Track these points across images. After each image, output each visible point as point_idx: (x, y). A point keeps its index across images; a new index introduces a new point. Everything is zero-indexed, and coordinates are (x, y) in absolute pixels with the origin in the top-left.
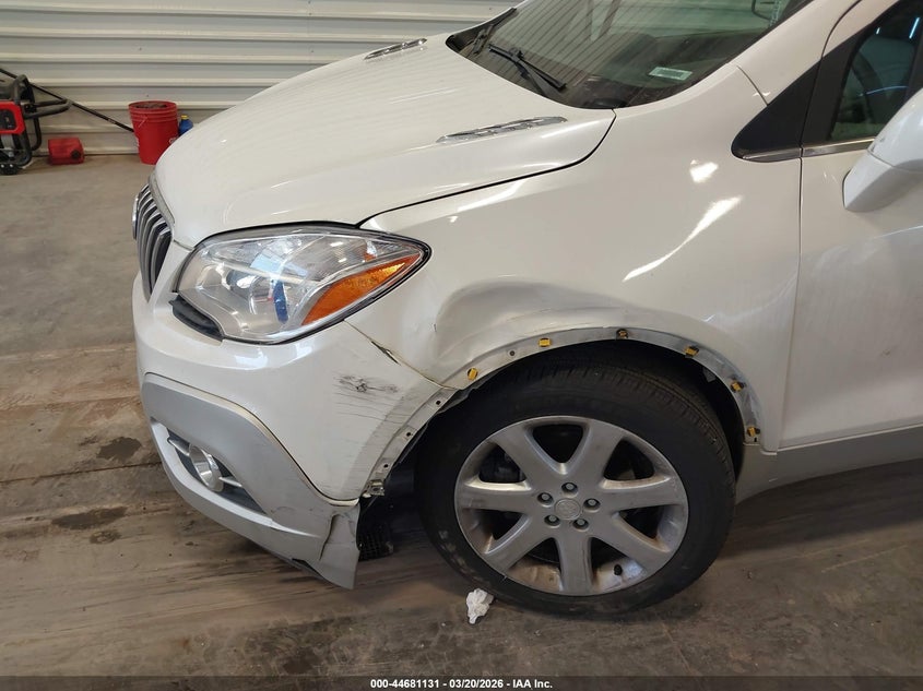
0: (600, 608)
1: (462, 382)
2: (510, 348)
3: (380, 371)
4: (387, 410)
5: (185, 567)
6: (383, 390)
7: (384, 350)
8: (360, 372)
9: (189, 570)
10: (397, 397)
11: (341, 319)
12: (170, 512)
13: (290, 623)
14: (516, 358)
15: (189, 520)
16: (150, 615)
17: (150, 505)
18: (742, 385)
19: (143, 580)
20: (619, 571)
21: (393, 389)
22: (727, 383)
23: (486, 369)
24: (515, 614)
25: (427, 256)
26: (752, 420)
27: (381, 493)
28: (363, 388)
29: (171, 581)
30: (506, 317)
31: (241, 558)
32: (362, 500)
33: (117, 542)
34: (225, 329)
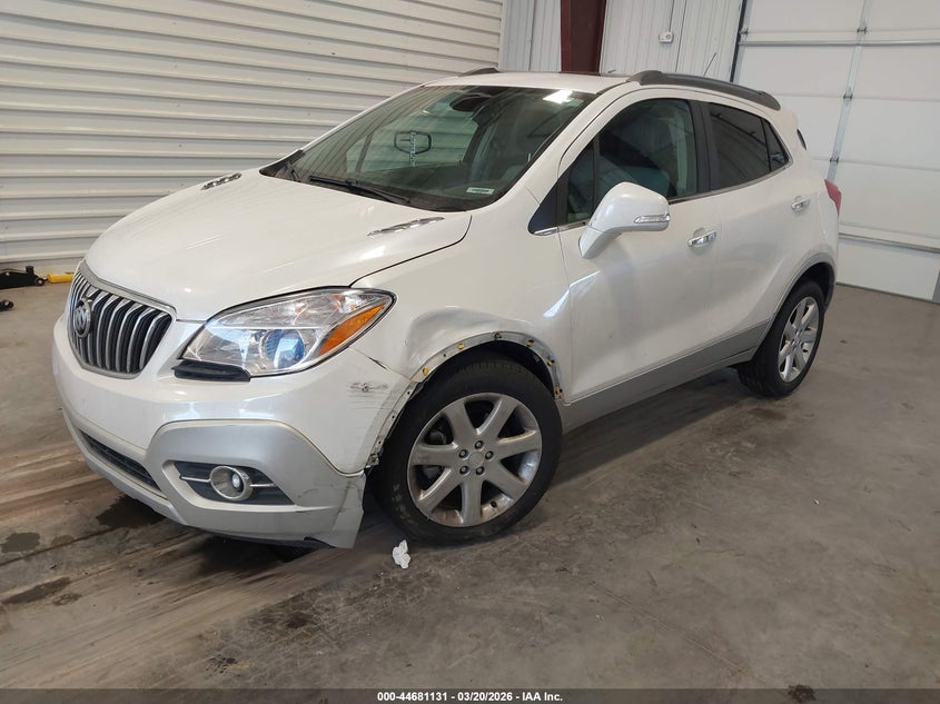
0: (483, 533)
1: (420, 378)
2: (443, 352)
3: (375, 376)
4: (382, 402)
5: (159, 597)
6: (379, 388)
7: (377, 362)
8: (363, 379)
9: (166, 598)
10: (388, 391)
11: (347, 346)
12: (113, 569)
13: (273, 603)
14: (447, 358)
15: (136, 569)
16: (155, 632)
17: (89, 570)
18: (553, 362)
19: (129, 614)
20: (494, 505)
21: (385, 387)
22: (545, 361)
23: (432, 367)
24: (424, 555)
25: (394, 301)
26: (558, 384)
27: (377, 463)
28: (366, 389)
29: (154, 608)
30: (440, 333)
31: (202, 580)
32: (366, 470)
33: (80, 600)
34: (252, 371)
